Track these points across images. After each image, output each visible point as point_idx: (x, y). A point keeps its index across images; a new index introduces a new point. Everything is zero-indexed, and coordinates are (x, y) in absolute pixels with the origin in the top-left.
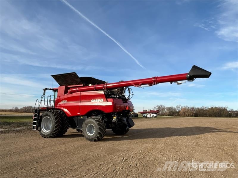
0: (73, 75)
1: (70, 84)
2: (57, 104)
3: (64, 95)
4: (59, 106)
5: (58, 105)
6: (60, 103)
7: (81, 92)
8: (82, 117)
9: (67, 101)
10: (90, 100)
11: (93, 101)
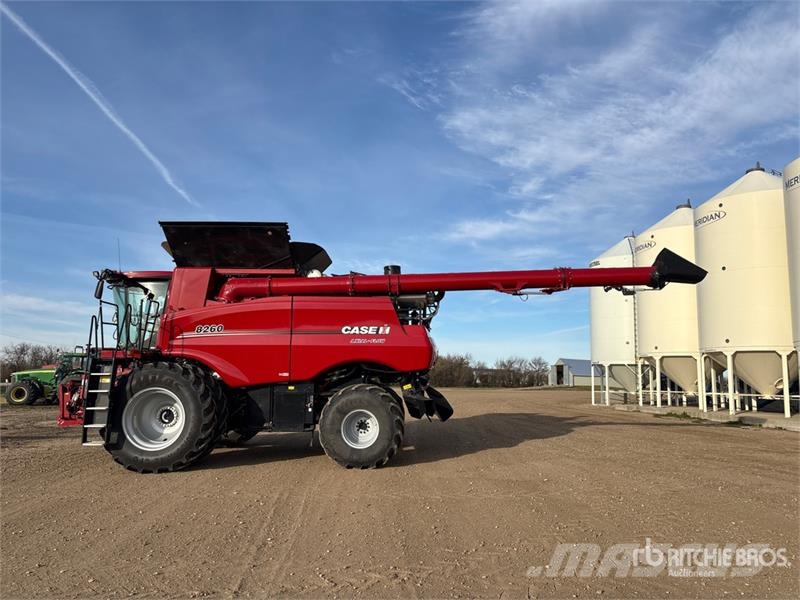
0: (270, 233)
1: (232, 262)
2: (173, 338)
3: (205, 305)
4: (183, 347)
5: (175, 343)
6: (186, 335)
7: (294, 298)
8: (291, 388)
9: (227, 328)
10: (335, 328)
11: (347, 330)
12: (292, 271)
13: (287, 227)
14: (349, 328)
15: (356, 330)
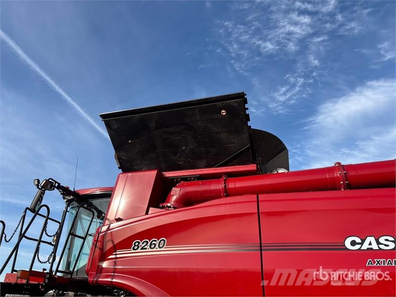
0: (223, 112)
3: (147, 213)
7: (260, 196)
11: (353, 243)
12: (252, 167)
13: (245, 102)
14: (358, 240)
15: (370, 243)
